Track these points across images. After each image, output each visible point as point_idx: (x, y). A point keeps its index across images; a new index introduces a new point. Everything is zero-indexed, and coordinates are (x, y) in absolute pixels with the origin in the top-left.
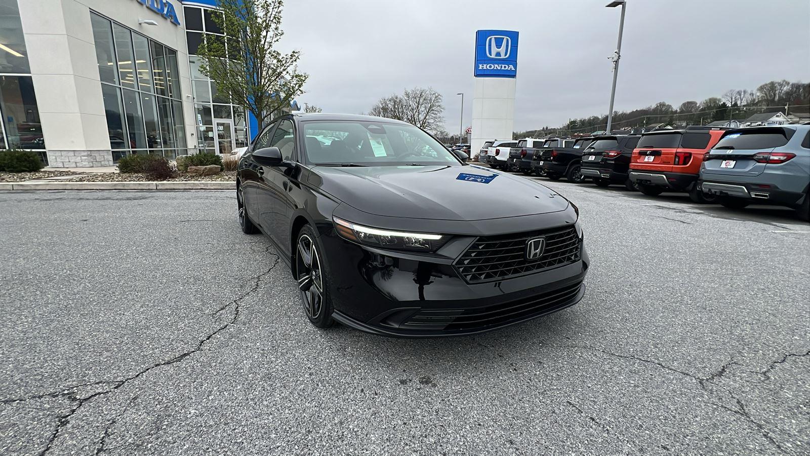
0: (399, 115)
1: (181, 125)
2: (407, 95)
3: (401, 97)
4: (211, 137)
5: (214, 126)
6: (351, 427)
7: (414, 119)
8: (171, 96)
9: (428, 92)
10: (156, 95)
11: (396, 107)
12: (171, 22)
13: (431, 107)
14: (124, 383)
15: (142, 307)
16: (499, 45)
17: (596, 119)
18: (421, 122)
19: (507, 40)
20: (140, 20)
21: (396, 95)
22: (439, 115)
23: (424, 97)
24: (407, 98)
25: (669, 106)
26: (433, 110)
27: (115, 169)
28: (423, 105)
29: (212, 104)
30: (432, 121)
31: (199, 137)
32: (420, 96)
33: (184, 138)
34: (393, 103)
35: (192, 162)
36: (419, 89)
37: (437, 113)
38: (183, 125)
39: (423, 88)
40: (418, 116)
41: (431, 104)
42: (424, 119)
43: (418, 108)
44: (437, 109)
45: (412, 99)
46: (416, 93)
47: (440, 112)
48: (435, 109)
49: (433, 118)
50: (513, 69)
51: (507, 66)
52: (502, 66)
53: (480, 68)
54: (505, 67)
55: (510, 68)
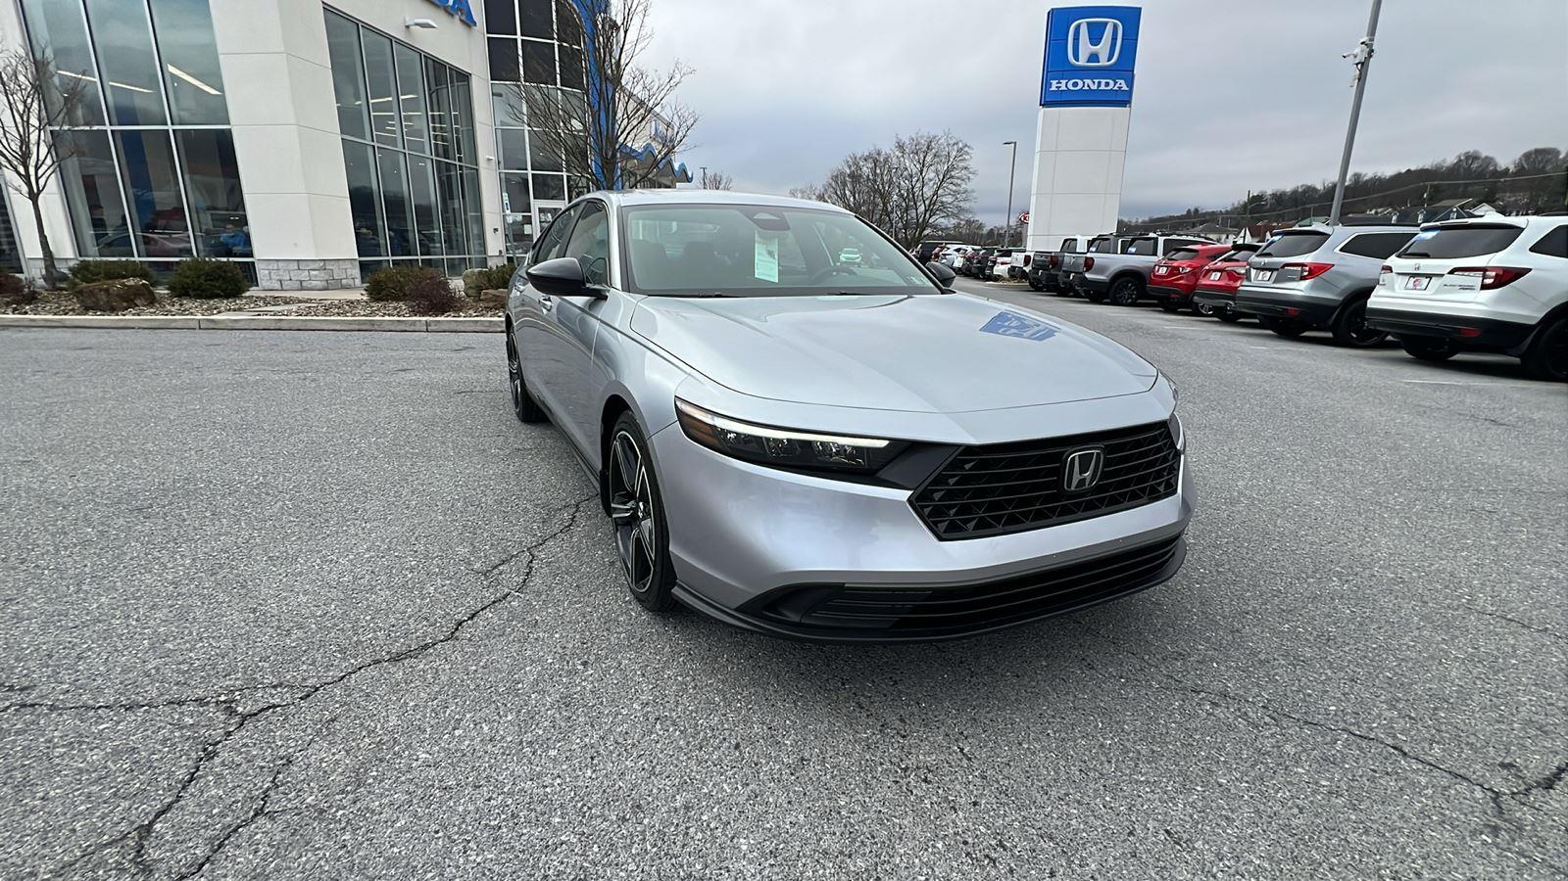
0: (884, 188)
1: (476, 212)
2: (901, 147)
3: (889, 152)
4: (528, 235)
5: (535, 214)
6: (704, 818)
7: (913, 195)
8: (460, 159)
9: (942, 141)
10: (435, 158)
11: (878, 171)
12: (461, 20)
13: (948, 171)
14: (317, 689)
15: (368, 550)
16: (1095, 38)
17: (1310, 191)
18: (927, 202)
19: (1115, 27)
20: (407, 19)
21: (878, 148)
22: (963, 186)
23: (934, 151)
24: (900, 154)
25: (1489, 160)
26: (952, 177)
27: (359, 295)
28: (932, 168)
29: (530, 172)
30: (948, 199)
31: (506, 235)
32: (928, 148)
33: (482, 236)
34: (871, 165)
35: (489, 280)
36: (926, 134)
37: (959, 182)
38: (479, 214)
39: (933, 133)
40: (922, 189)
41: (949, 164)
42: (934, 196)
43: (921, 174)
44: (960, 174)
45: (911, 155)
46: (920, 142)
47: (967, 180)
48: (957, 175)
49: (952, 193)
50: (1125, 88)
51: (1111, 82)
52: (1099, 83)
53: (1054, 88)
54: (1107, 84)
55: (1118, 85)
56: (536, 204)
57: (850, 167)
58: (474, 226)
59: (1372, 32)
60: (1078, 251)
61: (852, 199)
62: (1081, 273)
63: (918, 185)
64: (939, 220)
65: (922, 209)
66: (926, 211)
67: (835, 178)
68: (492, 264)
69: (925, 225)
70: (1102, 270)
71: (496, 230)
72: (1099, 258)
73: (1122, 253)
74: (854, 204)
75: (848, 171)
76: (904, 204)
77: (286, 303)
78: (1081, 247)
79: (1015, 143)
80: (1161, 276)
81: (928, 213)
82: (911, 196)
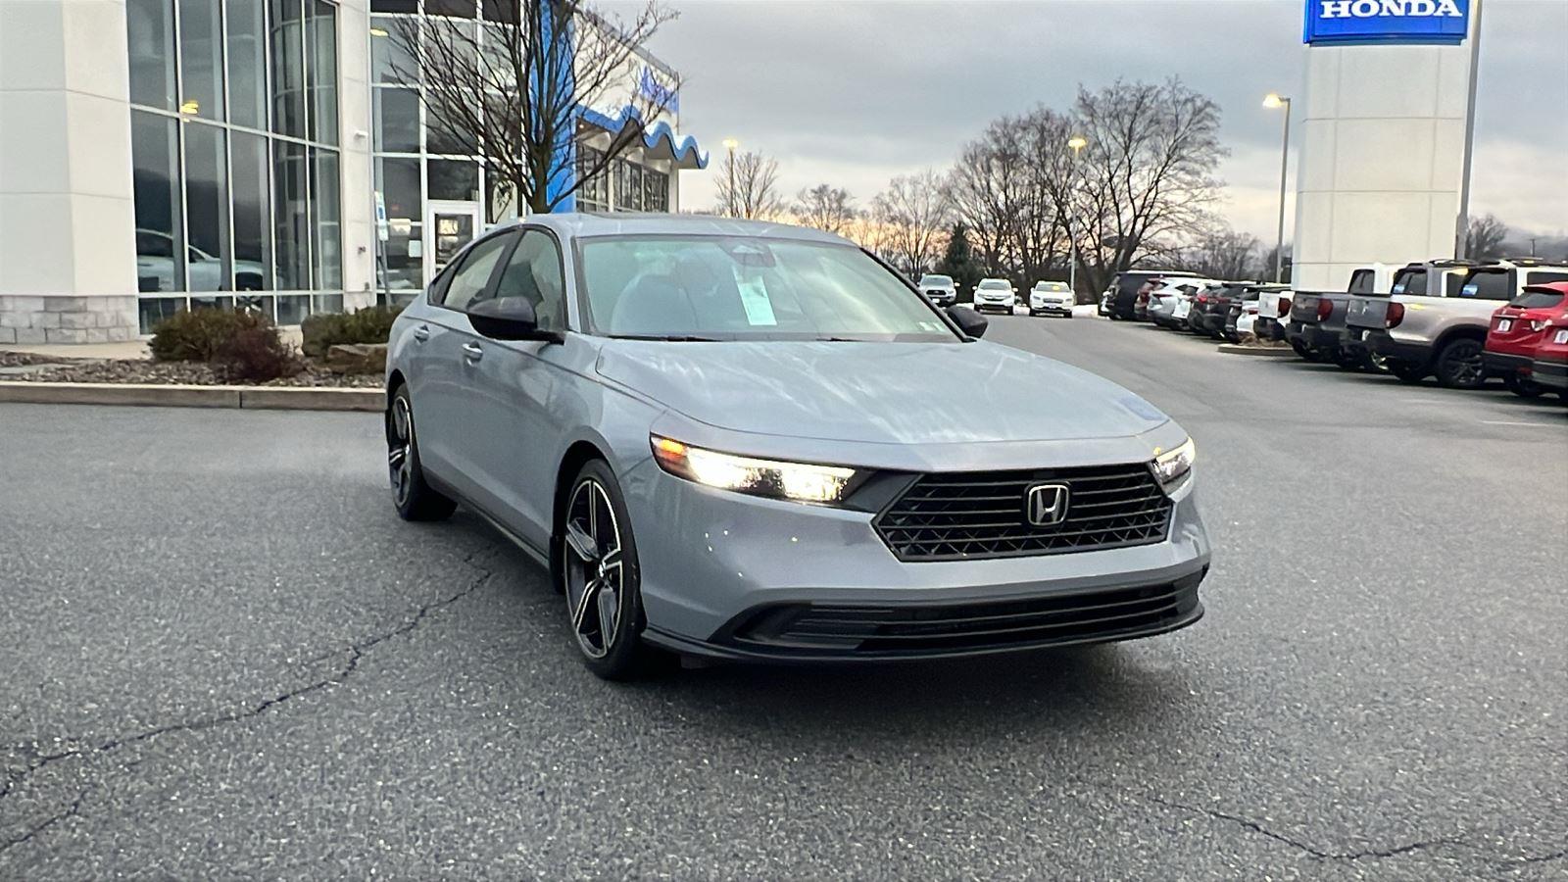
1: (332, 220)
2: (1087, 105)
3: (1066, 114)
4: (414, 258)
5: (428, 224)
7: (1113, 190)
8: (312, 138)
9: (1165, 95)
10: (271, 135)
11: (1048, 148)
13: (1175, 147)
18: (1138, 203)
21: (1046, 106)
22: (1204, 175)
23: (1149, 113)
24: (1087, 119)
26: (1182, 158)
28: (1146, 142)
29: (424, 156)
30: (1177, 197)
31: (379, 258)
32: (1137, 108)
33: (337, 260)
34: (1033, 136)
35: (344, 330)
36: (1134, 84)
37: (1197, 167)
38: (336, 224)
39: (1145, 83)
40: (1128, 181)
41: (1178, 135)
42: (1150, 191)
43: (1126, 153)
44: (1197, 153)
45: (1107, 120)
46: (1122, 98)
47: (1211, 165)
48: (1193, 155)
49: (1184, 186)
50: (1456, 15)
52: (1408, 6)
53: (1328, 14)
54: (1426, 8)
55: (1444, 10)
56: (430, 208)
57: (997, 141)
58: (328, 243)
60: (1376, 291)
61: (1002, 197)
62: (1382, 330)
64: (1160, 234)
65: (1127, 215)
66: (1136, 217)
67: (971, 158)
68: (350, 306)
69: (1133, 242)
70: (1417, 326)
71: (362, 250)
72: (1412, 304)
73: (1448, 296)
75: (995, 147)
76: (1095, 206)
77: (26, 363)
78: (1383, 284)
79: (1288, 101)
80: (1502, 336)
81: (1141, 221)
82: (1107, 191)
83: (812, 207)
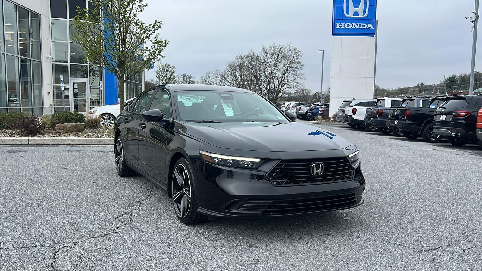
0: (256, 72)
1: (39, 83)
2: (265, 51)
3: (259, 54)
4: (67, 96)
5: (70, 85)
7: (272, 76)
9: (287, 49)
11: (254, 64)
13: (290, 64)
18: (280, 80)
21: (253, 52)
22: (298, 72)
23: (282, 54)
24: (265, 55)
26: (292, 67)
28: (282, 62)
29: (69, 64)
30: (291, 78)
31: (54, 96)
32: (279, 52)
34: (250, 60)
35: (59, 120)
36: (278, 45)
37: (296, 70)
38: (40, 85)
39: (282, 45)
40: (277, 73)
41: (291, 60)
42: (283, 77)
43: (276, 65)
44: (296, 66)
45: (271, 56)
46: (275, 50)
47: (300, 69)
48: (295, 66)
49: (292, 75)
50: (372, 28)
51: (366, 25)
52: (360, 25)
53: (338, 27)
54: (363, 26)
55: (369, 26)
56: (71, 80)
57: (238, 61)
58: (37, 91)
59: (477, 7)
61: (240, 78)
63: (275, 71)
64: (286, 89)
65: (277, 83)
66: (279, 84)
67: (231, 67)
68: (45, 111)
69: (278, 92)
71: (49, 93)
74: (241, 80)
75: (238, 63)
76: (267, 81)
79: (323, 51)
81: (280, 86)
82: (271, 76)
83: (181, 80)
